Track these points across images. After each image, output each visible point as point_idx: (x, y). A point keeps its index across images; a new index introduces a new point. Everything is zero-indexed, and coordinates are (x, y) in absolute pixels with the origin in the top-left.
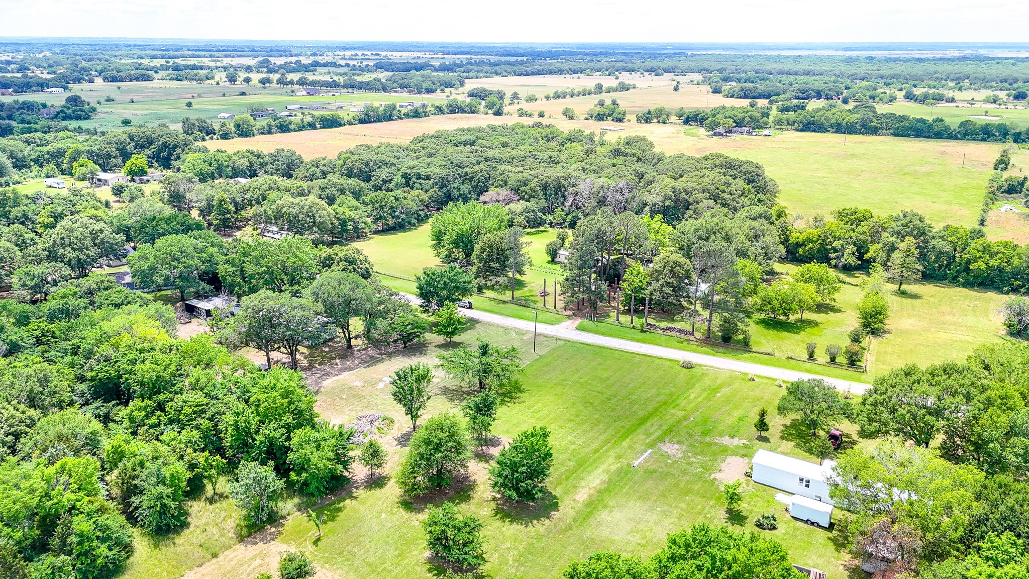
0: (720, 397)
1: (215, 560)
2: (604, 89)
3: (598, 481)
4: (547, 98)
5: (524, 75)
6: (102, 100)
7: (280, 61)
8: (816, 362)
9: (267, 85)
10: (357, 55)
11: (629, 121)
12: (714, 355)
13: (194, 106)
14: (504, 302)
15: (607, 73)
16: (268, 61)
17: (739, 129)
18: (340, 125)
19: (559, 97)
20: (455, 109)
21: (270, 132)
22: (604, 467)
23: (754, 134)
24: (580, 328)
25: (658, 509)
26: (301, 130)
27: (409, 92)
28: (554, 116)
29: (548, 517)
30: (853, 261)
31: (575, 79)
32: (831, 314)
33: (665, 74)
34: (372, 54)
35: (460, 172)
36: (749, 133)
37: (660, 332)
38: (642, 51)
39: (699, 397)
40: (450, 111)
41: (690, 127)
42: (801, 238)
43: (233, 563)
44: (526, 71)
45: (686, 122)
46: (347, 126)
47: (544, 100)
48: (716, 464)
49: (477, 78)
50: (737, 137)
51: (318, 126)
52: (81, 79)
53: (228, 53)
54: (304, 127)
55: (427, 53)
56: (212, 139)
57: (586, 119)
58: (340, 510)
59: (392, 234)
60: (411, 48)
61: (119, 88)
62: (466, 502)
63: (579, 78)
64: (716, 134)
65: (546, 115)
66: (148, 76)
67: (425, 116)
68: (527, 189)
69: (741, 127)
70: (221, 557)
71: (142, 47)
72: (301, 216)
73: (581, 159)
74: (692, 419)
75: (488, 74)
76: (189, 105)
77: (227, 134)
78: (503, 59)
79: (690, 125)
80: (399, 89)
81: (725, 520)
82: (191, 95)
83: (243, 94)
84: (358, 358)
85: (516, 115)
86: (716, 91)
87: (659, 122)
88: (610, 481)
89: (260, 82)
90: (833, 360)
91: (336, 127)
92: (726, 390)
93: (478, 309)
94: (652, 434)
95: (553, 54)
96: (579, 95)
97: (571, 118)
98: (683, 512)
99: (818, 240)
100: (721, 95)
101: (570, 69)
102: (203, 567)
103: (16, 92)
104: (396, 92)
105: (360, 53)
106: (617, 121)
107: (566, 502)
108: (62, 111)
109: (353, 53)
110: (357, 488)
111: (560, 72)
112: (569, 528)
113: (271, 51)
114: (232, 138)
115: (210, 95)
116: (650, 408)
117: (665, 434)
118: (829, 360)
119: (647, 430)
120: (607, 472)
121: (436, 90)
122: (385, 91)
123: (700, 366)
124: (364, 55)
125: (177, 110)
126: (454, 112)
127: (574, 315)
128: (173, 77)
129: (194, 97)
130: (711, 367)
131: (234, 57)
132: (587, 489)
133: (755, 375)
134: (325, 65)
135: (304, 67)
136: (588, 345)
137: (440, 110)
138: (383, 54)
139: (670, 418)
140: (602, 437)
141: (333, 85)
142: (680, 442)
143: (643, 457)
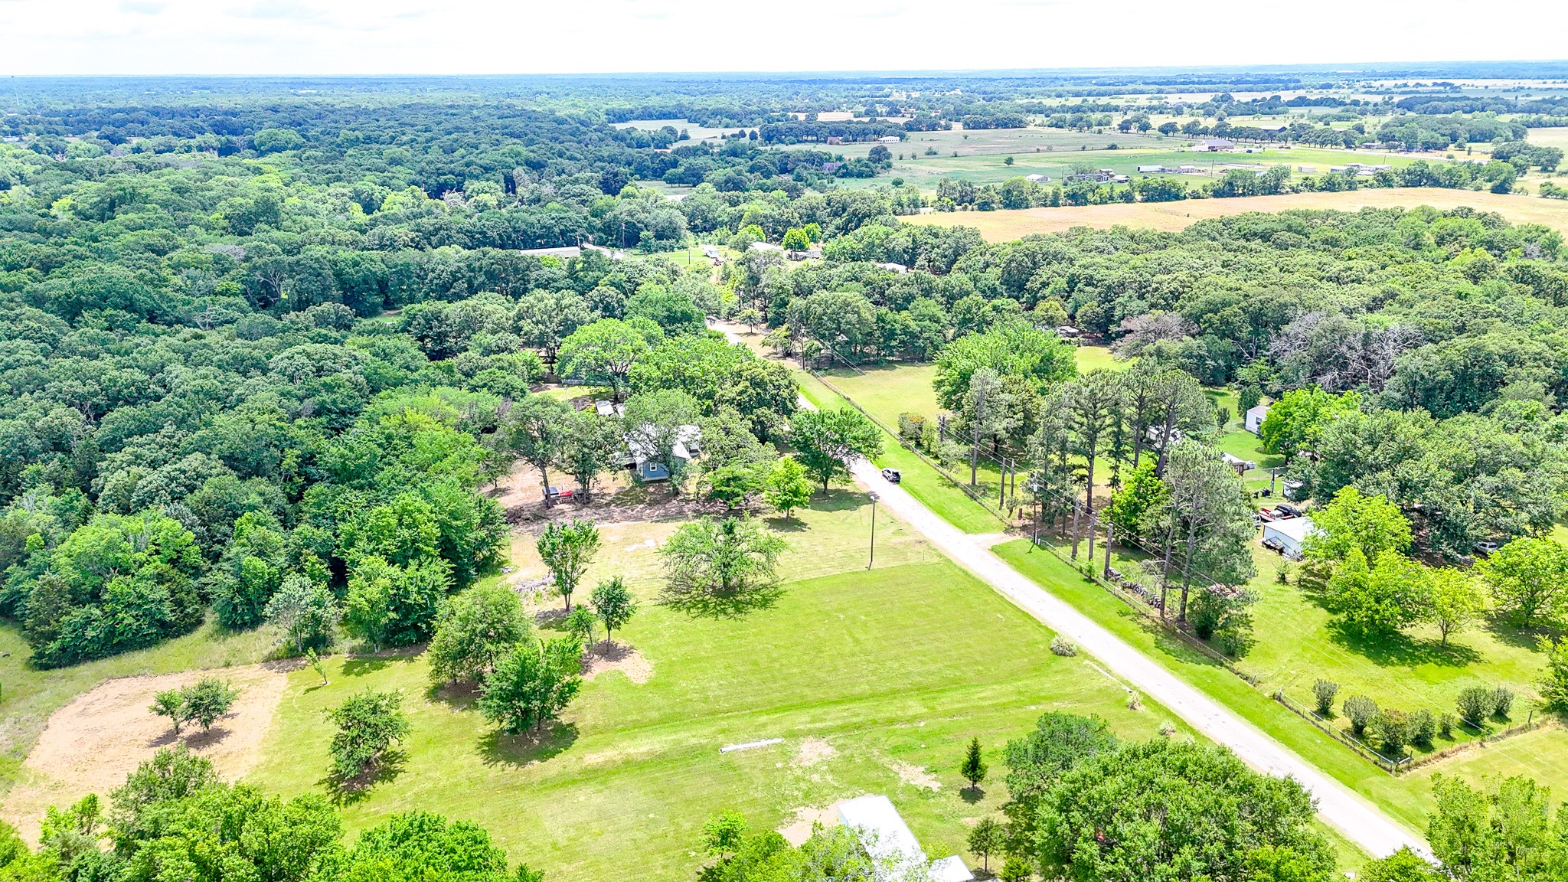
3: (646, 748)
6: (922, 153)
7: (1245, 97)
8: (1325, 724)
9: (1171, 134)
10: (1406, 85)
13: (1018, 163)
14: (956, 485)
16: (1230, 98)
18: (1177, 197)
20: (1420, 178)
24: (997, 550)
25: (651, 815)
26: (1106, 203)
27: (1390, 148)
29: (521, 764)
34: (1435, 84)
37: (1117, 588)
39: (992, 698)
46: (1189, 200)
48: (831, 797)
52: (937, 125)
53: (1188, 86)
54: (1111, 198)
55: (1550, 81)
56: (965, 209)
60: (1529, 73)
61: (965, 137)
66: (1021, 122)
67: (1350, 188)
71: (1076, 80)
74: (921, 725)
76: (1009, 161)
77: (985, 203)
80: (1379, 143)
82: (1035, 149)
83: (1113, 147)
88: (664, 754)
89: (1161, 130)
90: (1358, 730)
91: (1166, 200)
93: (902, 485)
94: (823, 721)
98: (671, 834)
103: (844, 141)
104: (1367, 147)
105: (1415, 82)
107: (568, 756)
109: (1404, 82)
113: (1258, 81)
114: (993, 209)
115: (1068, 148)
116: (883, 688)
117: (843, 728)
118: (1350, 725)
119: (825, 713)
120: (679, 742)
121: (1446, 145)
122: (1348, 147)
123: (1086, 656)
124: (1418, 85)
125: (992, 169)
126: (1416, 184)
127: (1024, 528)
128: (1055, 122)
129: (1038, 150)
130: (1100, 664)
131: (1192, 92)
132: (616, 752)
133: (1148, 700)
134: (1317, 103)
135: (1271, 107)
136: (967, 574)
137: (1385, 180)
138: (1457, 82)
139: (889, 710)
140: (750, 699)
141: (1270, 136)
142: (841, 748)
143: (752, 745)
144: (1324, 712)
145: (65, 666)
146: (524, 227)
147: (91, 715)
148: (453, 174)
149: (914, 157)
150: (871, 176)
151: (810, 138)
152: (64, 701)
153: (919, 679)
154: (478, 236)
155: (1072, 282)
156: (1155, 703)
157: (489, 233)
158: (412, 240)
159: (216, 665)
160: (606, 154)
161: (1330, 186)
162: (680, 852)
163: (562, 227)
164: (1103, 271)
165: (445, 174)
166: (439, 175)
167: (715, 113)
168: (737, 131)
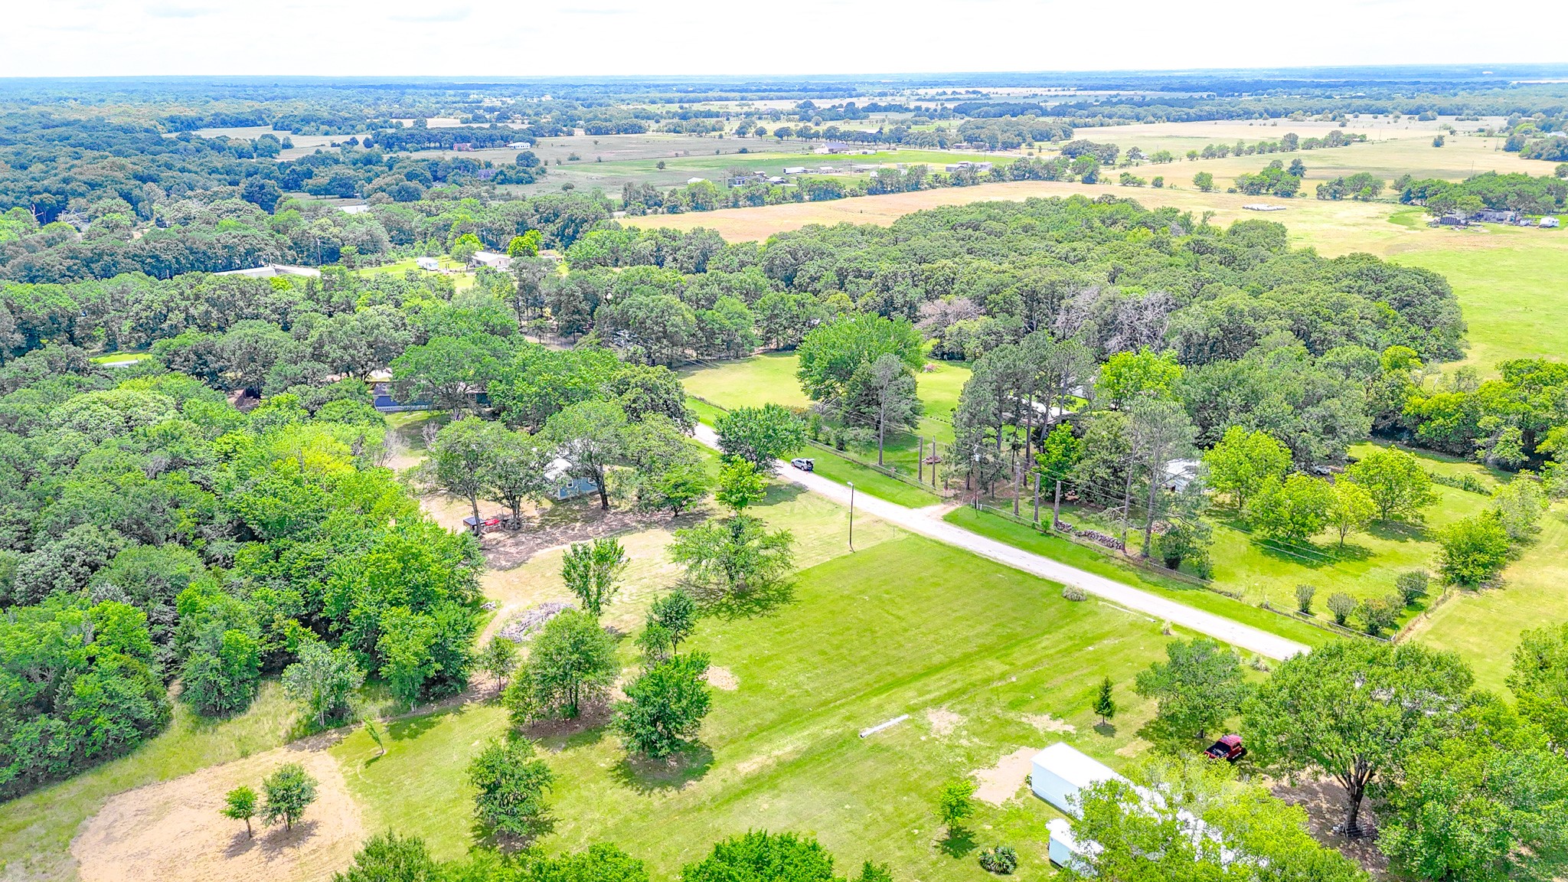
0: (1088, 653)
1: (243, 760)
2: (1300, 142)
3: (789, 748)
4: (1192, 156)
5: (1183, 121)
6: (564, 159)
7: (824, 104)
8: (1310, 620)
9: (785, 138)
10: (945, 93)
11: (1304, 195)
12: (1136, 585)
13: (668, 167)
14: (866, 467)
15: (1330, 116)
16: (811, 105)
17: (1498, 215)
18: (839, 196)
19: (1213, 155)
20: (1024, 173)
21: (736, 205)
22: (814, 729)
23: (1523, 222)
24: (950, 519)
25: (847, 806)
27: (978, 147)
28: (1178, 187)
29: (678, 787)
30: (1512, 454)
31: (1268, 127)
32: (1411, 542)
33: (1439, 118)
34: (967, 92)
35: (913, 268)
36: (1515, 221)
37: (1074, 538)
38: (1421, 80)
39: (1053, 647)
40: (1015, 176)
41: (1411, 208)
42: (1424, 407)
43: (258, 769)
44: (1188, 114)
45: (1407, 199)
47: (1186, 160)
48: (992, 757)
49: (1102, 125)
50: (1485, 228)
51: (807, 198)
52: (557, 131)
53: (766, 94)
54: (784, 198)
55: (1053, 89)
56: (655, 212)
57: (1231, 191)
58: (431, 725)
59: (787, 355)
60: (1032, 82)
61: (596, 143)
62: (591, 743)
63: (1275, 125)
64: (1444, 222)
65: (1166, 183)
66: (640, 127)
67: (974, 183)
68: (999, 298)
69: (1500, 210)
70: (251, 759)
71: (666, 87)
72: (648, 322)
73: (1129, 255)
74: (1014, 679)
75: (1121, 120)
76: (661, 165)
77: (675, 207)
78: (1167, 95)
79: (1412, 204)
80: (965, 144)
81: (935, 844)
82: (674, 153)
83: (743, 151)
84: (606, 524)
85: (1117, 184)
86: (1512, 147)
87: (1356, 198)
88: (811, 750)
89: (776, 134)
90: (1341, 621)
91: (831, 199)
92: (1108, 643)
93: (821, 473)
94: (929, 692)
95: (1257, 87)
96: (1251, 151)
97: (1206, 189)
98: (880, 818)
99: (1457, 411)
100: (1518, 154)
101: (1266, 111)
102: (224, 767)
103: (475, 147)
104: (959, 147)
105: (949, 90)
106: (1283, 196)
107: (721, 770)
108: (501, 172)
109: (940, 91)
110: (473, 700)
111: (1247, 115)
112: (698, 809)
113: (829, 90)
114: (682, 212)
115: (701, 152)
116: (957, 653)
117: (950, 695)
118: (1334, 618)
119: (926, 685)
120: (814, 736)
121: (1019, 145)
122: (942, 147)
123: (1097, 599)
124: (954, 93)
125: (644, 173)
126: (1022, 178)
127: (956, 497)
128: (672, 128)
129: (677, 155)
130: (1113, 603)
131: (772, 99)
132: (765, 757)
133: (1175, 626)
134: (887, 109)
135: (852, 113)
136: (941, 544)
137: (998, 175)
138: (984, 91)
139: (978, 673)
140: (848, 686)
141: (875, 139)
142: (964, 712)
143: (886, 725)
144: (1305, 610)
145: (26, 793)
146: (204, 248)
147: (122, 840)
148: (50, 192)
149: (559, 162)
150: (530, 182)
151: (432, 145)
152: (74, 829)
153: (981, 641)
154: (149, 260)
155: (842, 275)
156: (1182, 628)
157: (163, 257)
158: (69, 269)
159: (232, 758)
160: (219, 165)
161: (959, 181)
162: (903, 832)
163: (248, 246)
164: (867, 263)
165: (39, 193)
166: (31, 194)
167: (306, 120)
168: (348, 138)
